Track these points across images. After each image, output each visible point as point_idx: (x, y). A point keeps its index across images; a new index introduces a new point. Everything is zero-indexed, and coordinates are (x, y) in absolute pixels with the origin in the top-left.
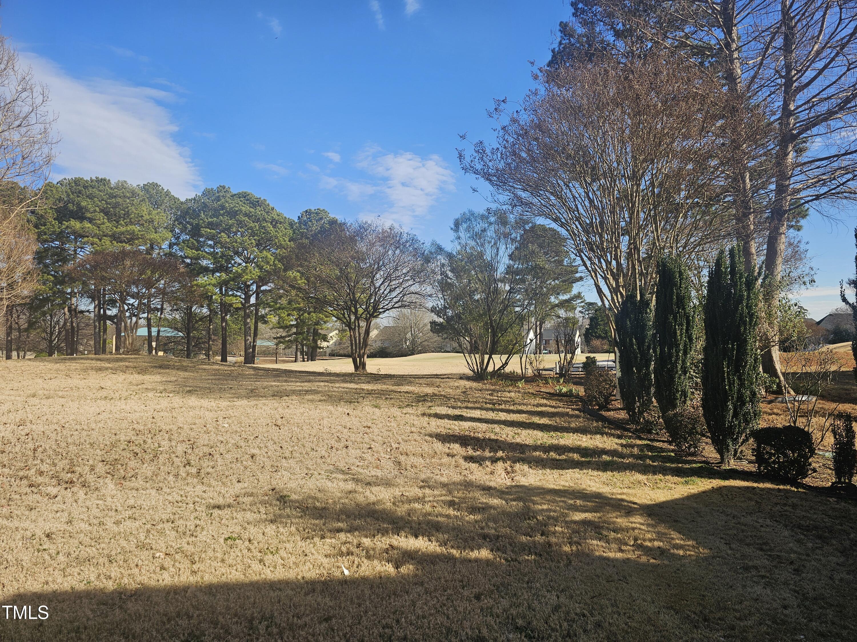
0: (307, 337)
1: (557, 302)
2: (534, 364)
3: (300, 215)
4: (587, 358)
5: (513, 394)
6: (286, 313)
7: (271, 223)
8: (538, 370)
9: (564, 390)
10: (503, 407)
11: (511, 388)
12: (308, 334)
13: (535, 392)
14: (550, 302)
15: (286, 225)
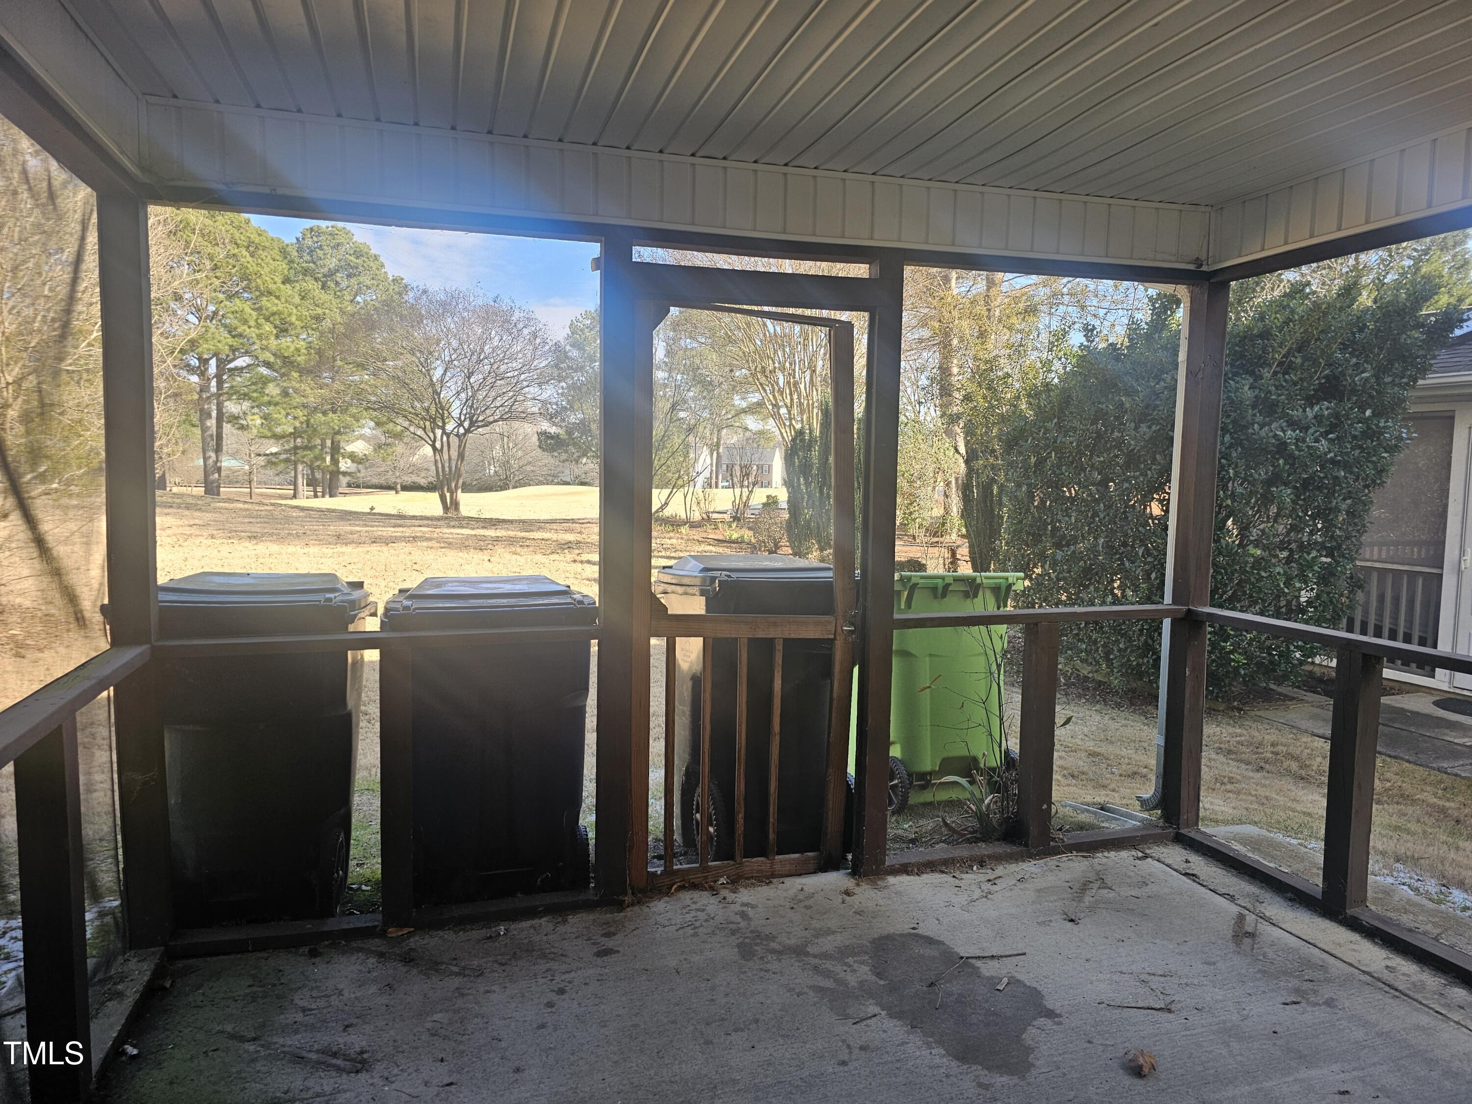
0: (321, 455)
1: (744, 404)
2: (702, 505)
3: (300, 235)
4: (768, 497)
5: (674, 541)
6: (283, 412)
7: (248, 247)
8: (707, 513)
9: (735, 536)
10: (663, 554)
11: (672, 534)
12: (322, 449)
13: (700, 539)
14: (733, 405)
15: (275, 253)
